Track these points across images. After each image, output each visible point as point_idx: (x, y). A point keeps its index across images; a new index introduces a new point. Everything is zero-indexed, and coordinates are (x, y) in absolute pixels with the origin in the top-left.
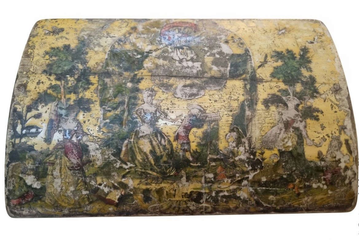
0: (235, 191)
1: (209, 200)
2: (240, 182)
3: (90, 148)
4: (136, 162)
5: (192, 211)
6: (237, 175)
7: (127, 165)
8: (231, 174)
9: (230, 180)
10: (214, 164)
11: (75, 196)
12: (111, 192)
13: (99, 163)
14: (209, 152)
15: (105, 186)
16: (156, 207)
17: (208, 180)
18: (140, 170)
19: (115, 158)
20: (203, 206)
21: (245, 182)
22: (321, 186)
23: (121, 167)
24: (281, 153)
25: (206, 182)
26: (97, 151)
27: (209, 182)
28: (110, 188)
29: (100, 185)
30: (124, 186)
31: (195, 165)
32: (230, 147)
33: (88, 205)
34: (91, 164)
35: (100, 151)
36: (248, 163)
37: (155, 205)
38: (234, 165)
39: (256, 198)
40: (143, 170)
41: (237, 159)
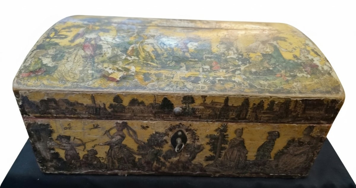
0: (230, 77)
1: (207, 82)
2: (234, 72)
3: (104, 47)
4: (140, 56)
5: (189, 89)
6: (231, 67)
7: (131, 58)
8: (225, 67)
9: (224, 71)
10: (208, 60)
11: (81, 74)
12: (114, 72)
13: (108, 55)
14: (204, 53)
15: (110, 69)
16: (154, 84)
17: (205, 70)
18: (142, 61)
19: (122, 53)
20: (199, 86)
21: (238, 72)
22: (305, 75)
23: (126, 59)
24: (264, 55)
25: (203, 71)
26: (109, 49)
27: (206, 71)
28: (115, 70)
29: (106, 68)
30: (127, 70)
31: (193, 60)
32: (222, 51)
33: (91, 80)
34: (102, 55)
35: (111, 49)
36: (238, 60)
37: (153, 83)
38: (226, 61)
39: (248, 82)
40: (145, 62)
41: (228, 57)
